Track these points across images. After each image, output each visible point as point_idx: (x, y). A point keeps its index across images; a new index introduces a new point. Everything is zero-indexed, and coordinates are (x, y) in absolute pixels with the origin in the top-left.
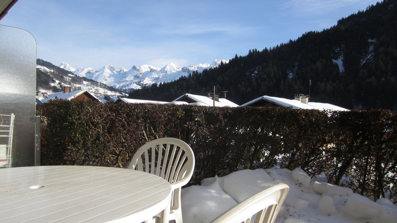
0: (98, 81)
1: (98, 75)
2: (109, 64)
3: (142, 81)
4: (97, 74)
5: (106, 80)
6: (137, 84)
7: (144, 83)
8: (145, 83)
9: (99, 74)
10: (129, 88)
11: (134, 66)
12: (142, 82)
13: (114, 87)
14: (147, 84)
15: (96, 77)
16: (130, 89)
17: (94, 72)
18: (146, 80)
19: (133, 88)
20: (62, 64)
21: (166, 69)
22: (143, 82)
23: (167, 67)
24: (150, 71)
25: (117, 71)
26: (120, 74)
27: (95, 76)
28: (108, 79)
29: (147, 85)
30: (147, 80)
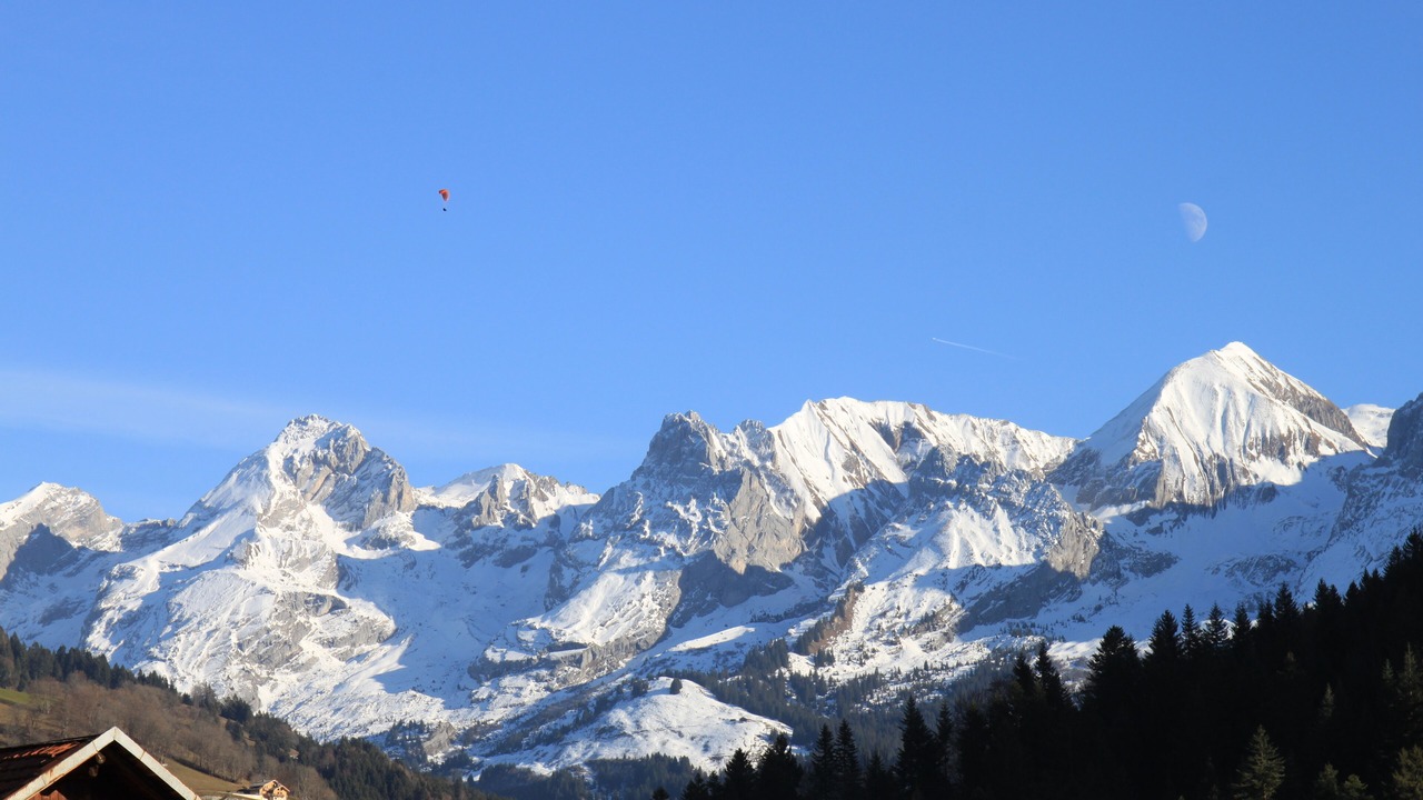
0: (161, 669)
1: (173, 582)
2: (320, 426)
3: (800, 648)
4: (150, 570)
5: (282, 653)
6: (721, 695)
7: (825, 672)
8: (842, 671)
9: (191, 574)
10: (611, 752)
11: (669, 425)
12: (801, 665)
13: (391, 755)
15: (131, 619)
16: (624, 764)
17: (109, 542)
19: (676, 749)
21: (1146, 448)
22: (822, 659)
23: (1157, 416)
24: (913, 485)
25: (427, 518)
26: (469, 555)
27: (125, 598)
29: (877, 698)
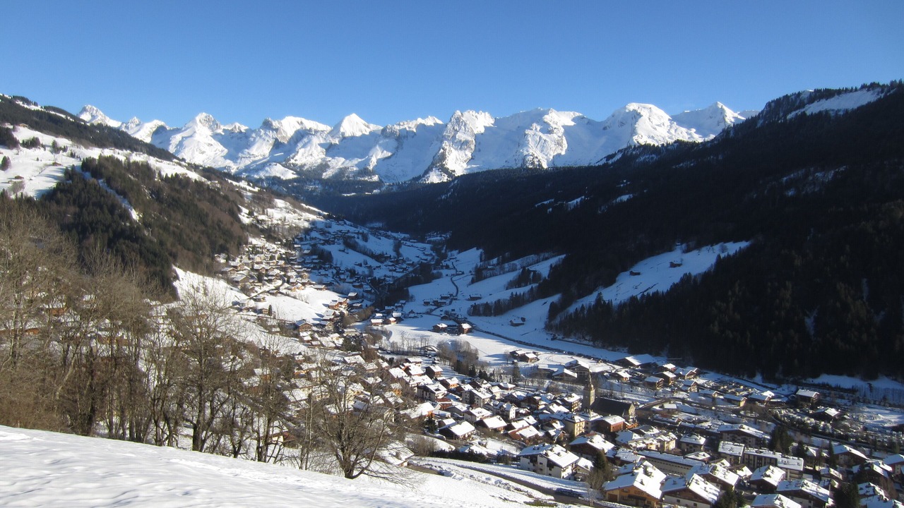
3: (293, 158)
5: (203, 153)
6: (283, 166)
8: (299, 163)
12: (293, 161)
14: (305, 165)
15: (176, 146)
16: (270, 177)
18: (300, 154)
19: (279, 175)
20: (84, 110)
21: (342, 130)
22: (296, 160)
25: (224, 131)
26: (232, 138)
27: (174, 141)
28: (206, 149)
30: (303, 155)
